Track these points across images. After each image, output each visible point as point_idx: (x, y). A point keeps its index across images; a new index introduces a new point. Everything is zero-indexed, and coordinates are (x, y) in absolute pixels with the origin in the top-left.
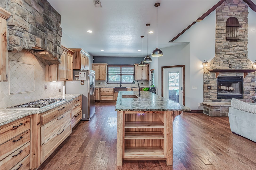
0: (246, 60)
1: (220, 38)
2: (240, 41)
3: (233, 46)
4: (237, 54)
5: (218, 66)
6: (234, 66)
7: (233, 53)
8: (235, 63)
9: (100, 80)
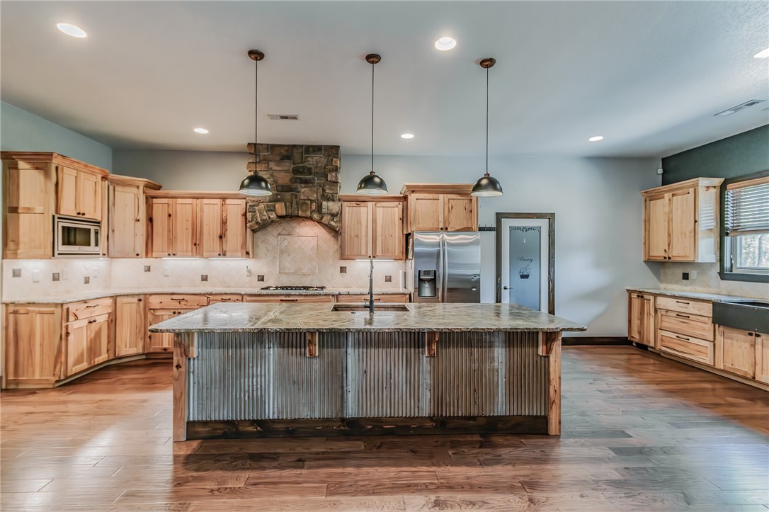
9: (669, 258)
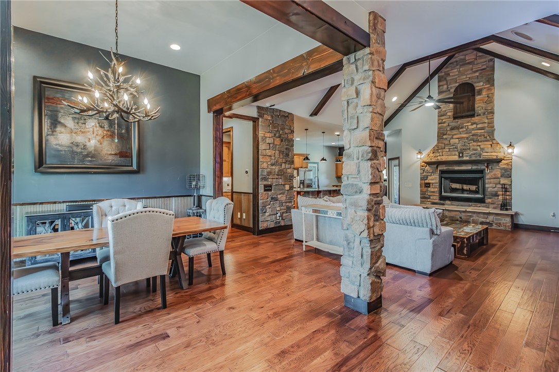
0: (491, 143)
1: (443, 117)
2: (477, 116)
3: (464, 125)
4: (473, 135)
5: (440, 156)
6: (467, 155)
7: (465, 135)
8: (469, 149)
